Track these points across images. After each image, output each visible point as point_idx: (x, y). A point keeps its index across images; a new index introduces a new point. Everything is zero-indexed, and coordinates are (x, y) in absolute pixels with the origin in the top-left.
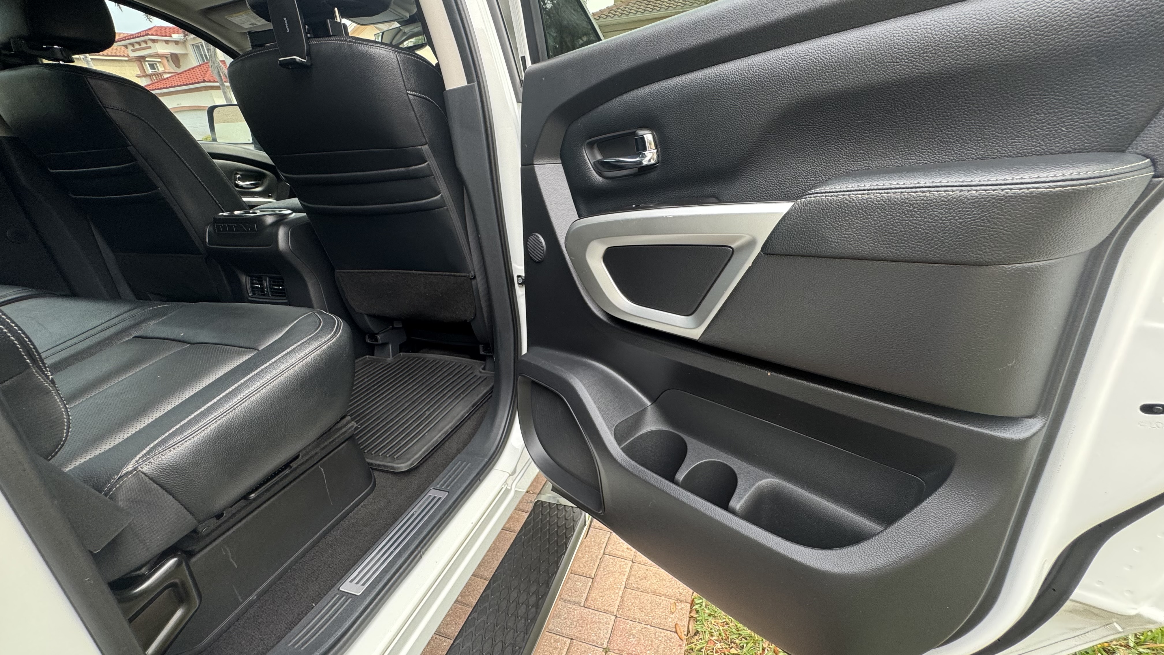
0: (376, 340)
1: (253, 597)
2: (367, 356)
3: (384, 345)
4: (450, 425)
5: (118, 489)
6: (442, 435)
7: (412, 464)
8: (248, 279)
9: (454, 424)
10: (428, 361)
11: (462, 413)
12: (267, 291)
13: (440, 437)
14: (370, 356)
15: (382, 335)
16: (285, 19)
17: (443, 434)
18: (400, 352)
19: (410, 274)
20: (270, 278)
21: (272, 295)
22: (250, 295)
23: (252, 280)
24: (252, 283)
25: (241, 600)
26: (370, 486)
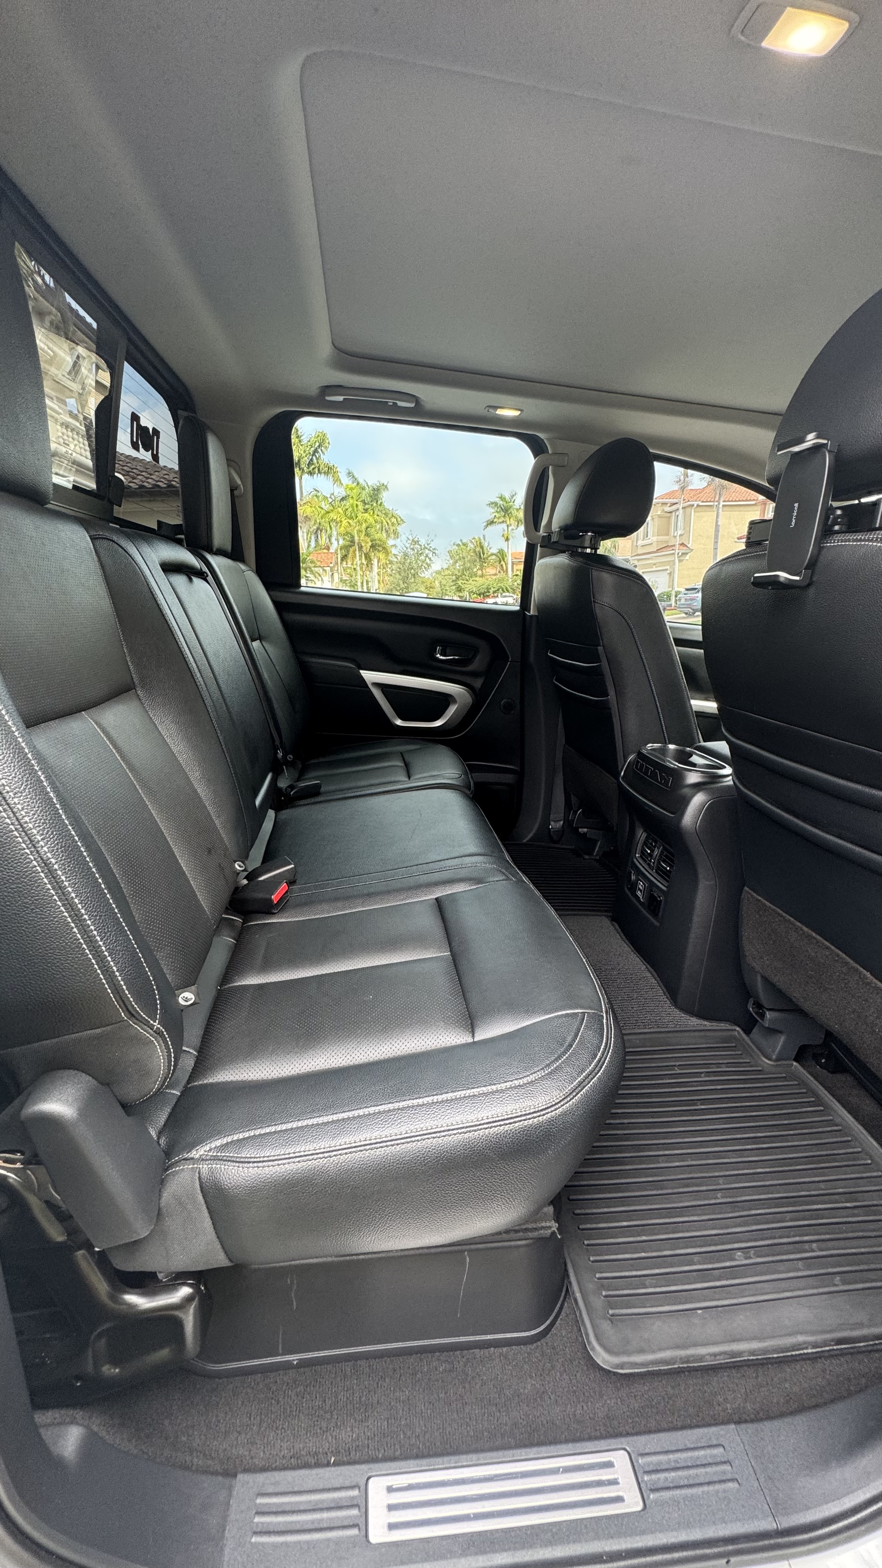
0: (762, 1016)
1: (294, 1358)
2: (738, 1029)
3: (772, 1031)
4: (755, 1345)
5: (177, 1172)
6: (720, 1354)
7: (622, 1366)
8: (644, 835)
9: (765, 1351)
10: (830, 1123)
11: (801, 1338)
12: (654, 863)
13: (715, 1355)
14: (742, 1032)
15: (775, 1015)
16: (796, 505)
17: (725, 1353)
18: (796, 1060)
19: (860, 973)
20: (665, 849)
21: (656, 872)
22: (637, 855)
23: (647, 838)
24: (645, 843)
25: (281, 1352)
26: (533, 1332)
